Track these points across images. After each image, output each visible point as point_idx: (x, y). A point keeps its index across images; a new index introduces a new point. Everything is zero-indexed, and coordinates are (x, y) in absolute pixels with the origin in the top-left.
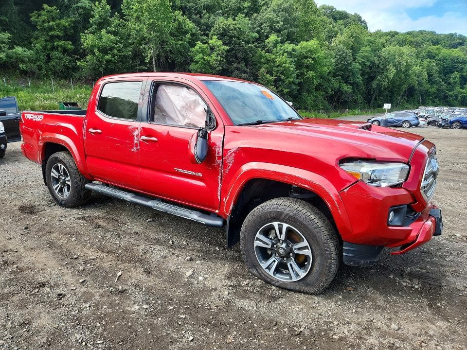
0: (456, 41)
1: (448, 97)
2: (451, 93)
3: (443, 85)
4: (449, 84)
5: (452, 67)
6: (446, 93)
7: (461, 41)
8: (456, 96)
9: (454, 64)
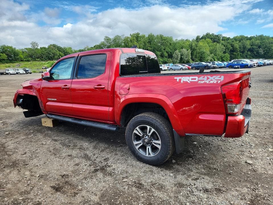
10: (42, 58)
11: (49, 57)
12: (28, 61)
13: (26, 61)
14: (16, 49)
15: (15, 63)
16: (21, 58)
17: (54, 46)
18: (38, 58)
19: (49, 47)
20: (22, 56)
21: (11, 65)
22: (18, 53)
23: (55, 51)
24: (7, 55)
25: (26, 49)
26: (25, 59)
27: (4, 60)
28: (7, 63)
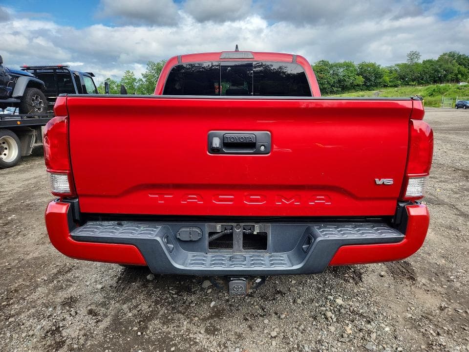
10: (422, 79)
11: (435, 78)
12: (396, 86)
13: (391, 86)
14: (381, 67)
15: (373, 90)
16: (385, 83)
17: (452, 55)
18: (413, 80)
19: (441, 59)
20: (387, 79)
21: (365, 94)
22: (382, 74)
23: (450, 65)
24: (365, 77)
25: (398, 65)
26: (390, 84)
27: (358, 85)
28: (362, 90)
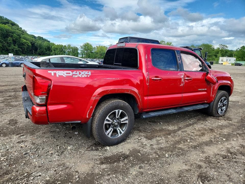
0: (5, 21)
1: (9, 50)
2: (10, 48)
3: (5, 44)
4: (8, 43)
5: (7, 34)
6: (7, 48)
7: (7, 21)
8: (13, 49)
9: (7, 33)
